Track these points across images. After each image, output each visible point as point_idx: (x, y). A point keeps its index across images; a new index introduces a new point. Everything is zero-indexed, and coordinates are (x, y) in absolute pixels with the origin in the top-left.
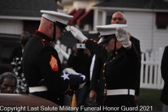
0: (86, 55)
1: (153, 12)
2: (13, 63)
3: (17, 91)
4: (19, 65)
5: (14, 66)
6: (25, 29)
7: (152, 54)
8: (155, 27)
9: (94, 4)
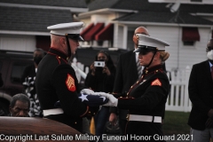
0: (106, 74)
1: (180, 27)
2: (25, 83)
3: (30, 114)
4: (31, 86)
5: (26, 86)
6: (38, 46)
7: (178, 73)
8: (181, 43)
9: (114, 17)
